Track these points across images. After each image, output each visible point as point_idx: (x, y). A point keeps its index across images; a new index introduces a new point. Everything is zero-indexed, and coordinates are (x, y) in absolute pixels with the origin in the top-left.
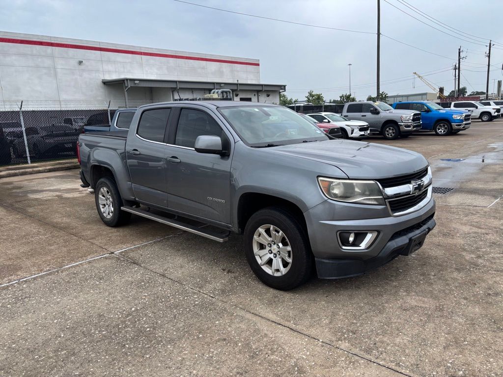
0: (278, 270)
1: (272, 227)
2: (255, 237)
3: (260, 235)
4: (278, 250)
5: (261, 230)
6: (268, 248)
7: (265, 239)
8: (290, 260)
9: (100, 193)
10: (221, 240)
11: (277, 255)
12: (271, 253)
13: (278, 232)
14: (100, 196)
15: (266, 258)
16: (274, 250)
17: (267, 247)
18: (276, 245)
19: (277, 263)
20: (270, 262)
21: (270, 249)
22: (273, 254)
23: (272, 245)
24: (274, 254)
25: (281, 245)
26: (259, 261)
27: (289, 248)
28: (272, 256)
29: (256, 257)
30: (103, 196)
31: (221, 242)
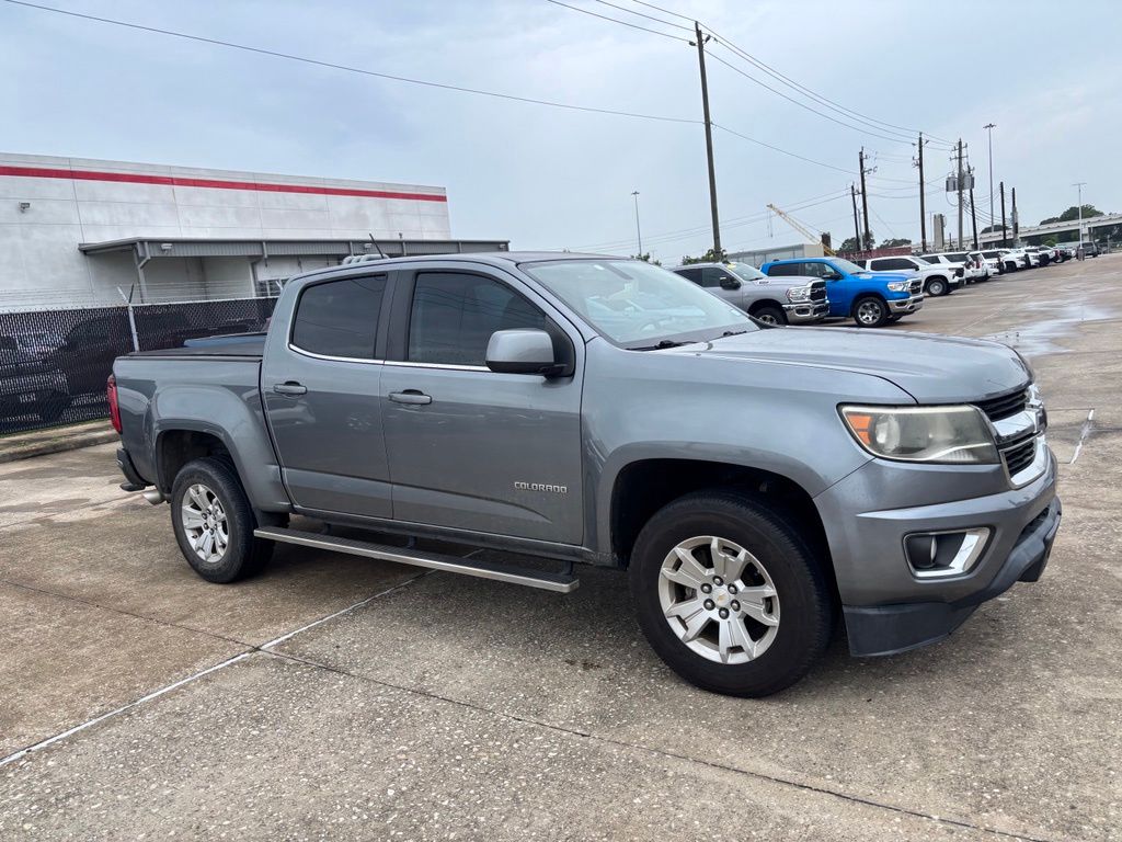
0: (737, 649)
1: (715, 542)
2: (666, 571)
3: (678, 564)
4: (733, 597)
5: (681, 551)
6: (702, 597)
7: (692, 573)
8: (774, 621)
9: (186, 500)
10: (564, 588)
11: (731, 611)
12: (713, 606)
13: (735, 554)
14: (187, 508)
15: (697, 623)
16: (721, 598)
17: (699, 592)
18: (725, 587)
19: (732, 630)
20: (710, 632)
21: (707, 596)
22: (716, 610)
23: (714, 586)
24: (721, 609)
25: (740, 584)
26: (679, 631)
27: (769, 590)
28: (714, 615)
29: (669, 620)
30: (196, 507)
31: (566, 591)
